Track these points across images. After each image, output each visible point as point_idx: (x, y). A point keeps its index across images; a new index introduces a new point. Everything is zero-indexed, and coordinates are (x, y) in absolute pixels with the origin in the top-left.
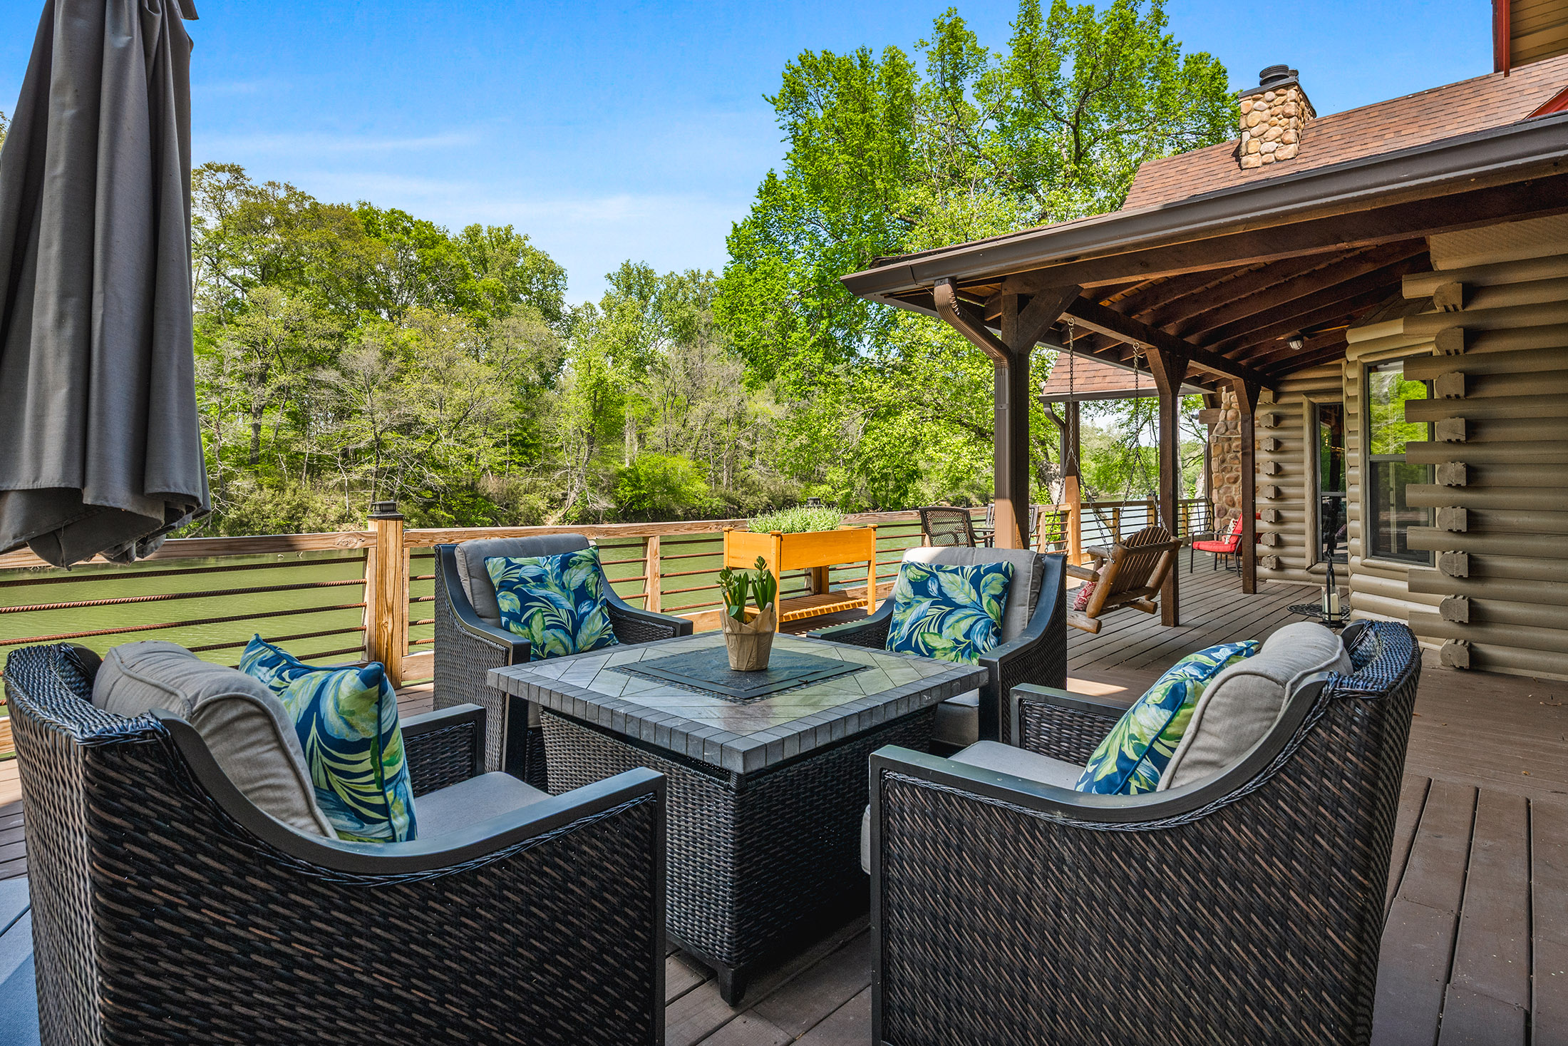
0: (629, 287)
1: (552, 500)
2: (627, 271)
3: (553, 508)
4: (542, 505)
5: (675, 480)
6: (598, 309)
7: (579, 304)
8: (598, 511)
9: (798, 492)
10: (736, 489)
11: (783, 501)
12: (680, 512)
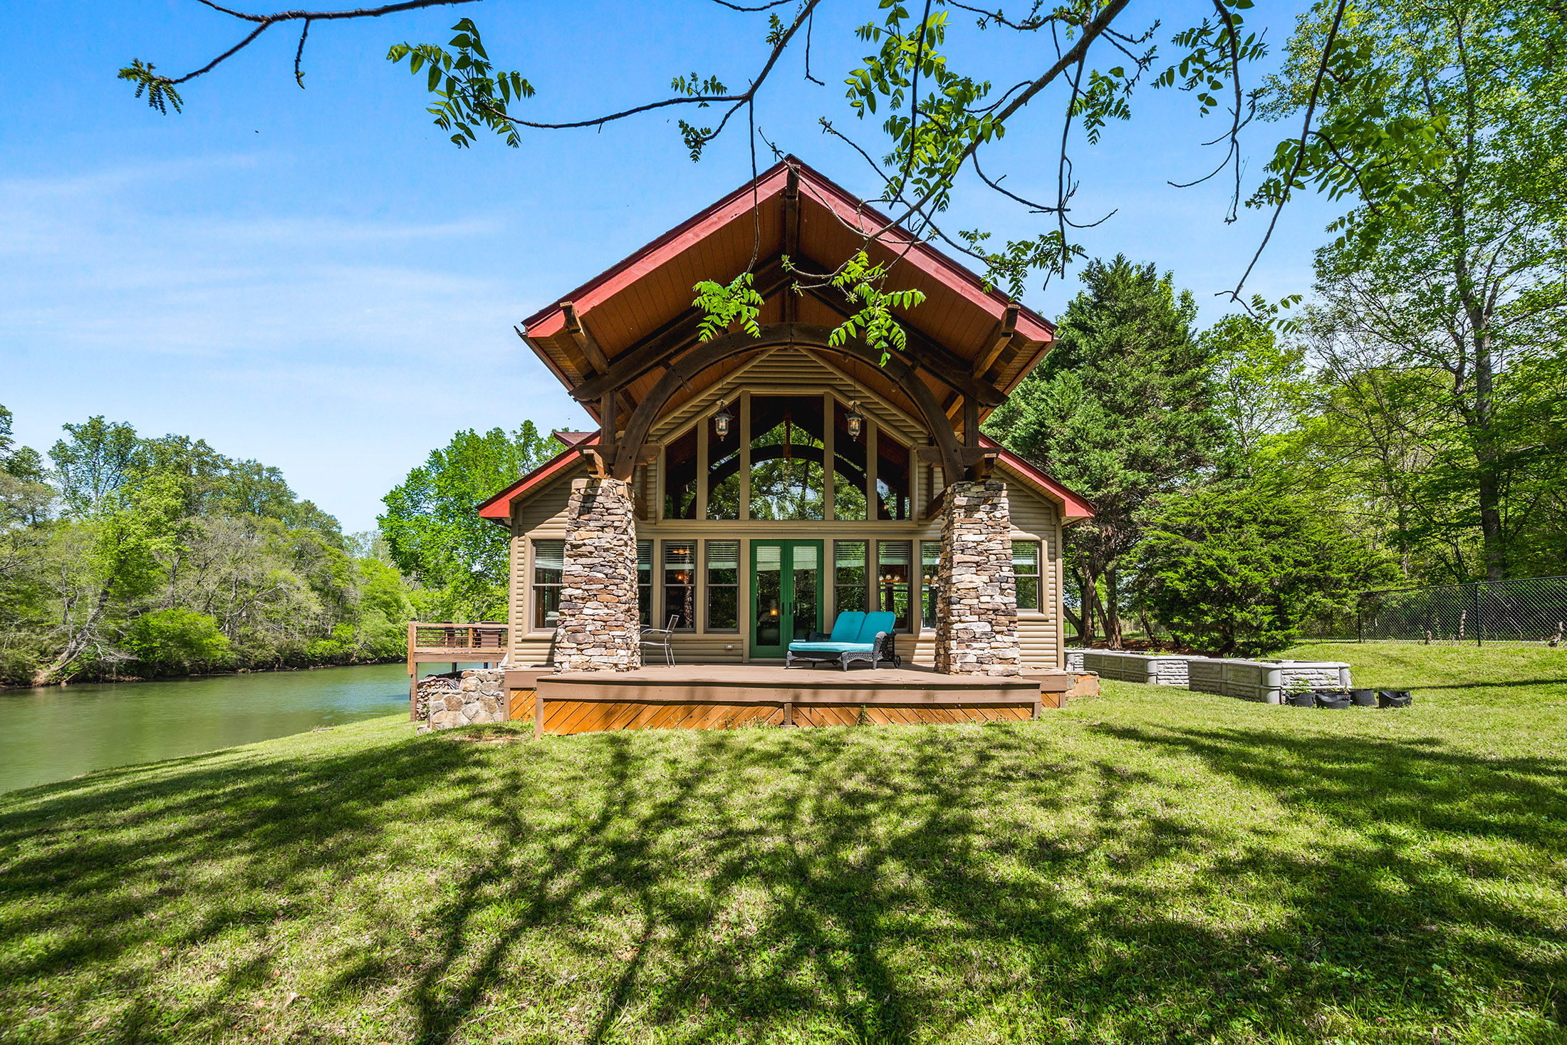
1: (43, 654)
3: (43, 663)
4: (31, 658)
5: (195, 634)
8: (112, 664)
9: (304, 645)
10: (241, 643)
11: (291, 655)
12: (187, 664)
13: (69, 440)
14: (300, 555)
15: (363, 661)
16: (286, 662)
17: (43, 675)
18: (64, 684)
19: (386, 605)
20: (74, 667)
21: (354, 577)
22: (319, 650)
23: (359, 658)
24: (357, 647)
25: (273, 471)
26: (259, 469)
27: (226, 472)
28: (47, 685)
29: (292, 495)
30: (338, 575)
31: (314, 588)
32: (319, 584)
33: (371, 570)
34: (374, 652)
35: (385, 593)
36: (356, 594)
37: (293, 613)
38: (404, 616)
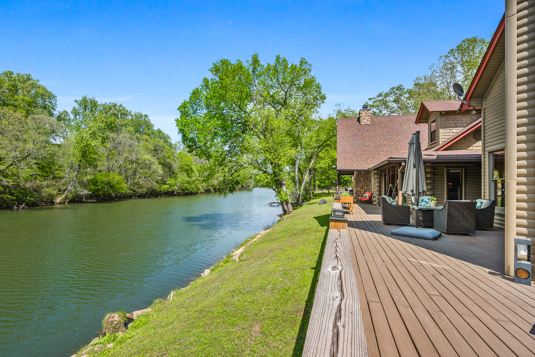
0: (86, 107)
1: (60, 190)
2: (85, 100)
3: (59, 194)
4: (55, 192)
5: (114, 183)
6: (70, 114)
7: (62, 111)
8: (83, 195)
9: (157, 187)
10: (134, 186)
11: (152, 191)
12: (113, 195)
13: (77, 106)
14: (155, 150)
15: (179, 195)
16: (151, 194)
17: (58, 200)
18: (66, 203)
19: (187, 171)
20: (70, 196)
21: (175, 159)
22: (162, 190)
23: (178, 193)
24: (176, 188)
25: (146, 116)
26: (141, 116)
27: (130, 118)
28: (60, 203)
29: (153, 126)
30: (169, 158)
31: (160, 163)
32: (162, 162)
33: (181, 156)
34: (183, 190)
35: (187, 165)
36: (176, 166)
37: (152, 174)
38: (194, 175)
